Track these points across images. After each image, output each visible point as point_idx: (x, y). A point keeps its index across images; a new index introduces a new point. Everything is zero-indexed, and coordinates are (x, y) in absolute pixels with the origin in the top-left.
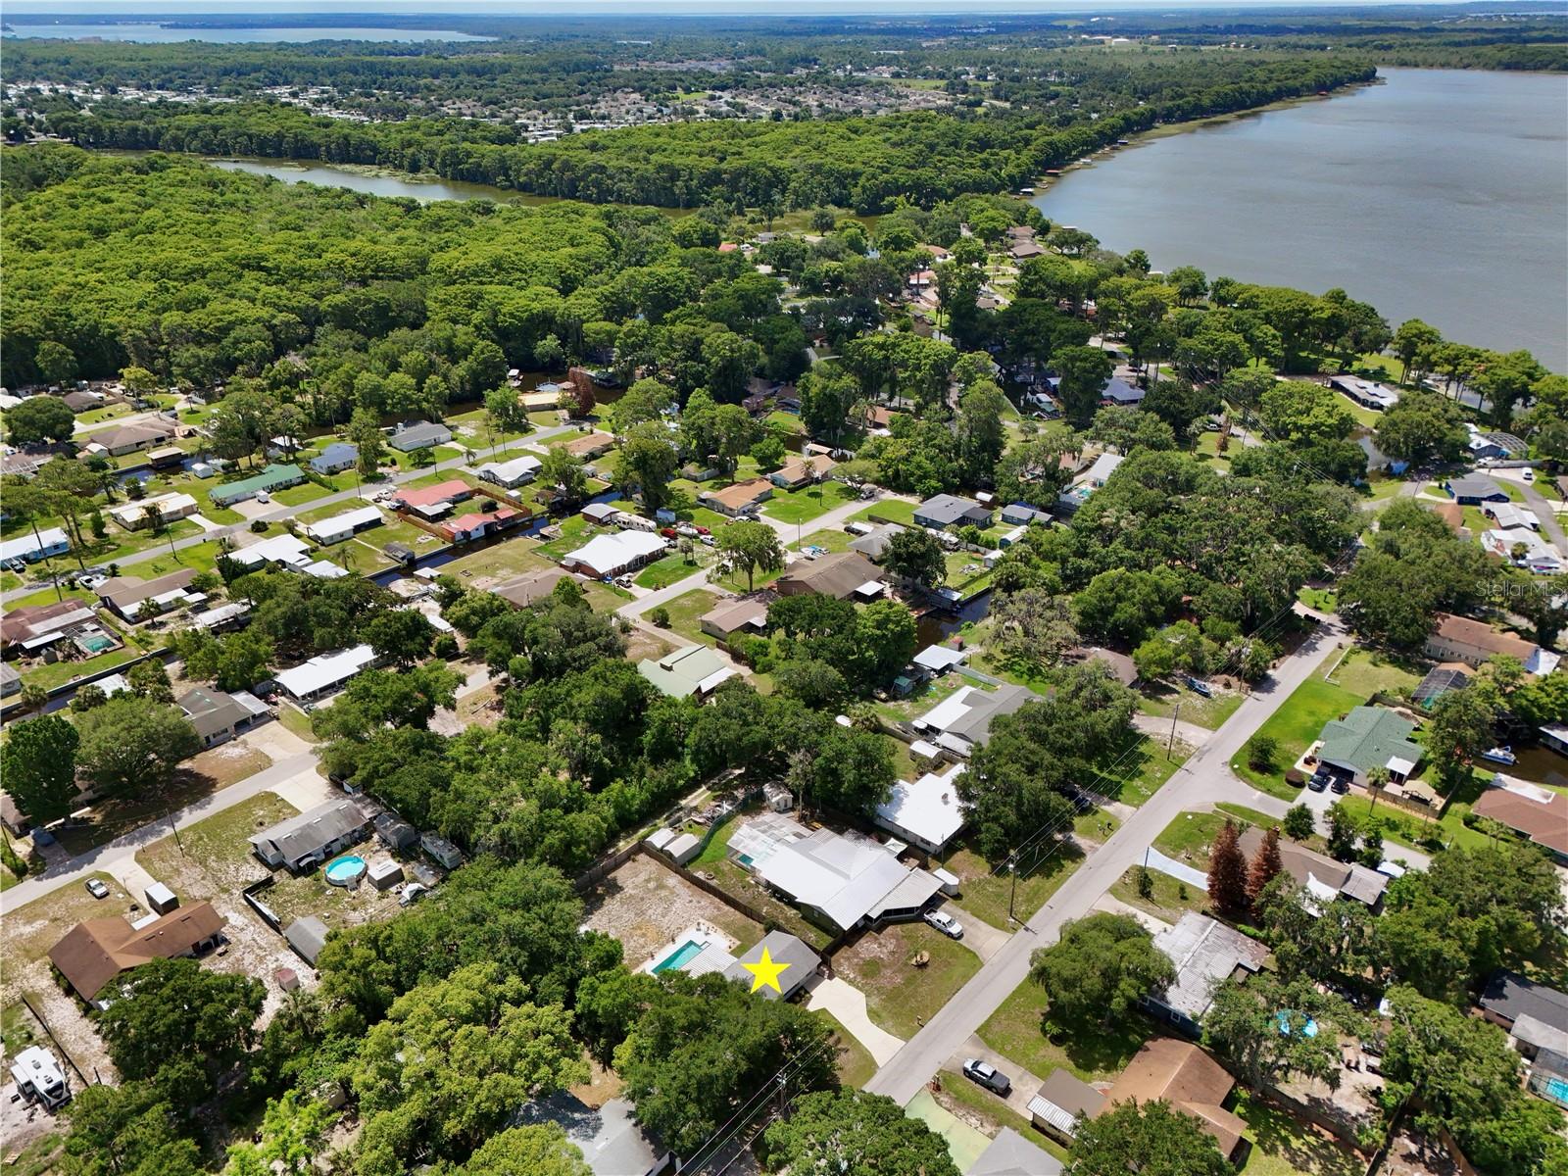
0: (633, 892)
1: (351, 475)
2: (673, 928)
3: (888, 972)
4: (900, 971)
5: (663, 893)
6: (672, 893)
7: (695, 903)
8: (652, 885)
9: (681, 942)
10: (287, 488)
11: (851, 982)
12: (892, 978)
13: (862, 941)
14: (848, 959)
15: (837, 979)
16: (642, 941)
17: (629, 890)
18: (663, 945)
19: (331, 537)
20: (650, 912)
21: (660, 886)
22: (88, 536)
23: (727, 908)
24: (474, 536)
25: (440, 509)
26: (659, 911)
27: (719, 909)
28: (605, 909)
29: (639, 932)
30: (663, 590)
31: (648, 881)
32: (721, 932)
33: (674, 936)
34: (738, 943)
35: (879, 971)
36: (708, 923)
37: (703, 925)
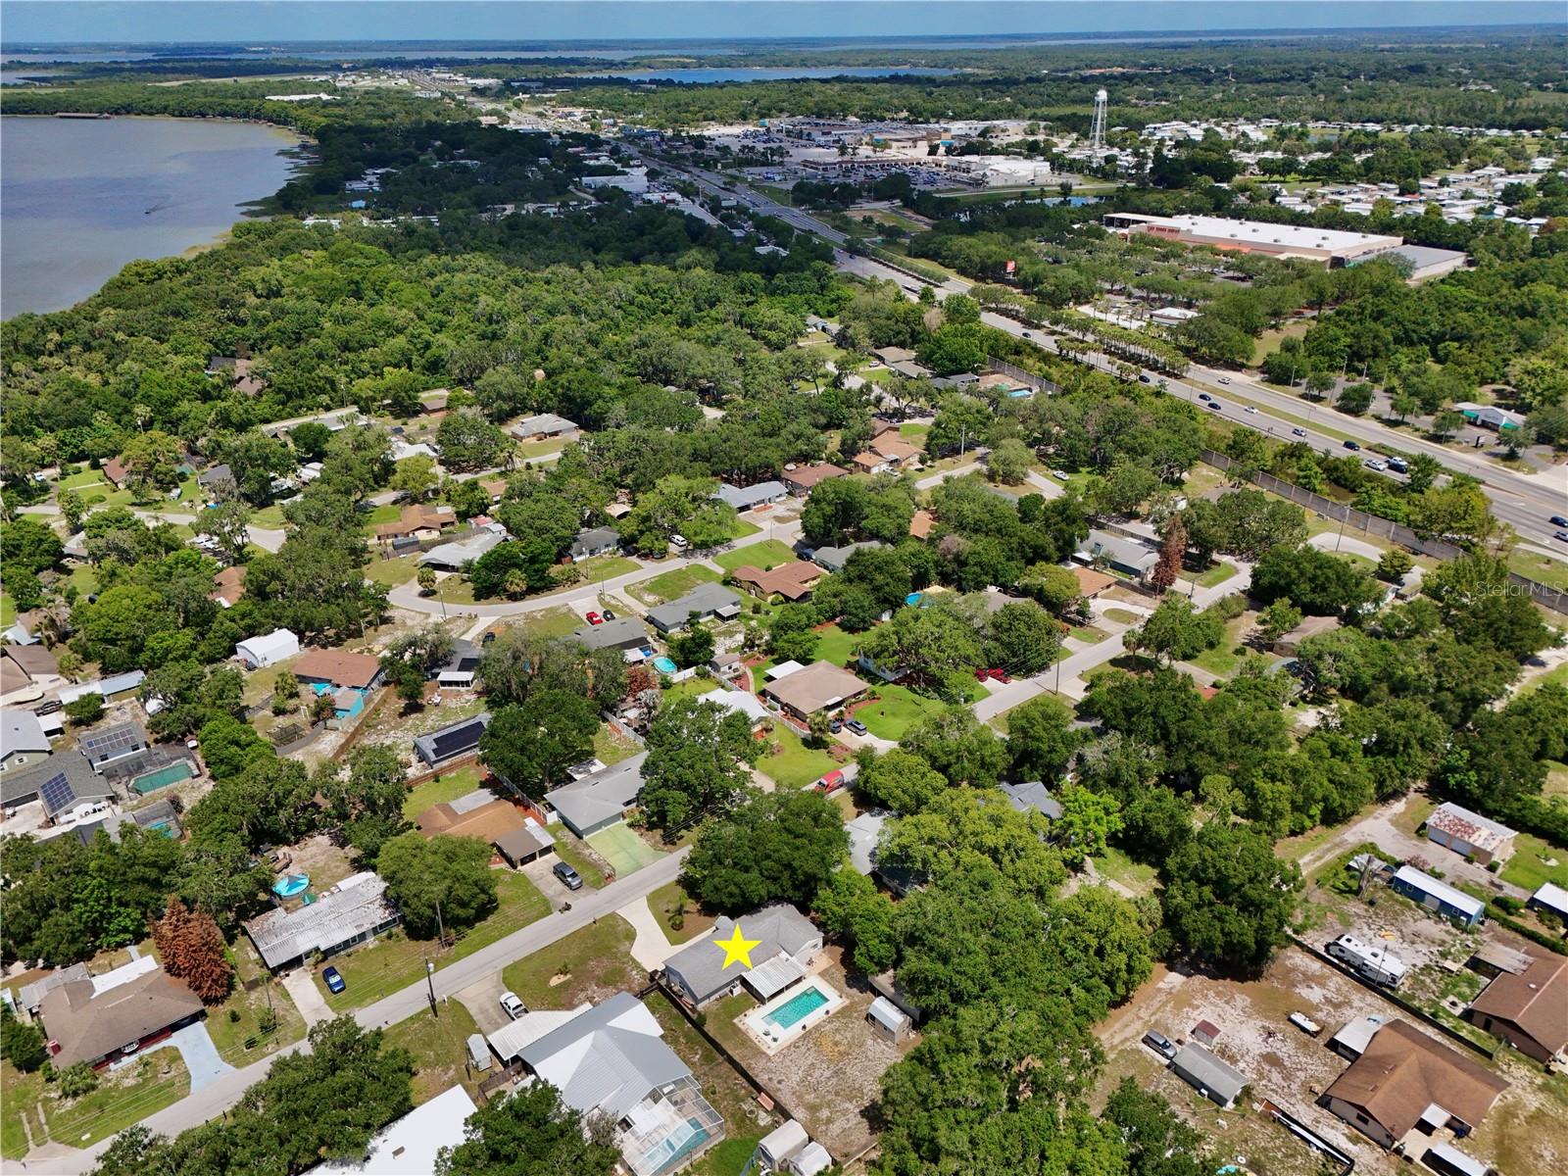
0: (848, 1105)
2: (803, 1049)
3: (599, 972)
5: (810, 1098)
6: (800, 1097)
7: (775, 1079)
8: (825, 1113)
9: (796, 1029)
11: (637, 966)
12: (597, 967)
15: (650, 970)
16: (838, 1037)
17: (853, 1108)
18: (816, 1028)
20: (827, 1074)
21: (813, 1109)
26: (817, 1073)
29: (841, 1048)
31: (829, 1121)
32: (751, 1035)
33: (803, 1037)
34: (736, 1021)
35: (606, 975)
36: (764, 1048)
37: (770, 1048)
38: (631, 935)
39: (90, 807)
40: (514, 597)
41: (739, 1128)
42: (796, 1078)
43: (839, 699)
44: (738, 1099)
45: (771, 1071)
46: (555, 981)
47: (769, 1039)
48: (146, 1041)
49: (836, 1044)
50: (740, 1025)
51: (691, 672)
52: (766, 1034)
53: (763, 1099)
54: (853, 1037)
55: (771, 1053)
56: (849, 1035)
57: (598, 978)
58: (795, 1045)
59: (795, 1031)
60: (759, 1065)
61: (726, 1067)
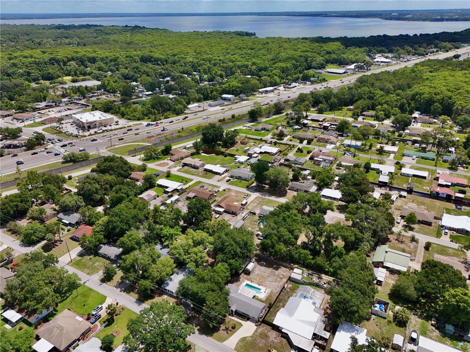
1: (447, 165)
2: (265, 284)
3: (264, 341)
4: (265, 345)
5: (279, 279)
7: (277, 287)
8: (281, 276)
9: (260, 287)
10: (426, 159)
11: (256, 331)
12: (261, 343)
13: (276, 332)
14: (266, 329)
15: (256, 327)
16: (258, 279)
17: (277, 272)
18: (256, 283)
19: (404, 174)
20: (270, 278)
21: (281, 278)
22: (367, 148)
24: (440, 195)
25: (445, 183)
27: (277, 293)
28: (268, 269)
30: (454, 243)
31: (283, 275)
32: (267, 295)
33: (262, 285)
34: (264, 300)
35: (263, 338)
36: (270, 292)
37: (269, 291)
38: (243, 339)
41: (295, 289)
44: (288, 292)
45: (276, 289)
49: (260, 279)
53: (286, 286)
56: (256, 277)
60: (275, 291)
61: (280, 297)
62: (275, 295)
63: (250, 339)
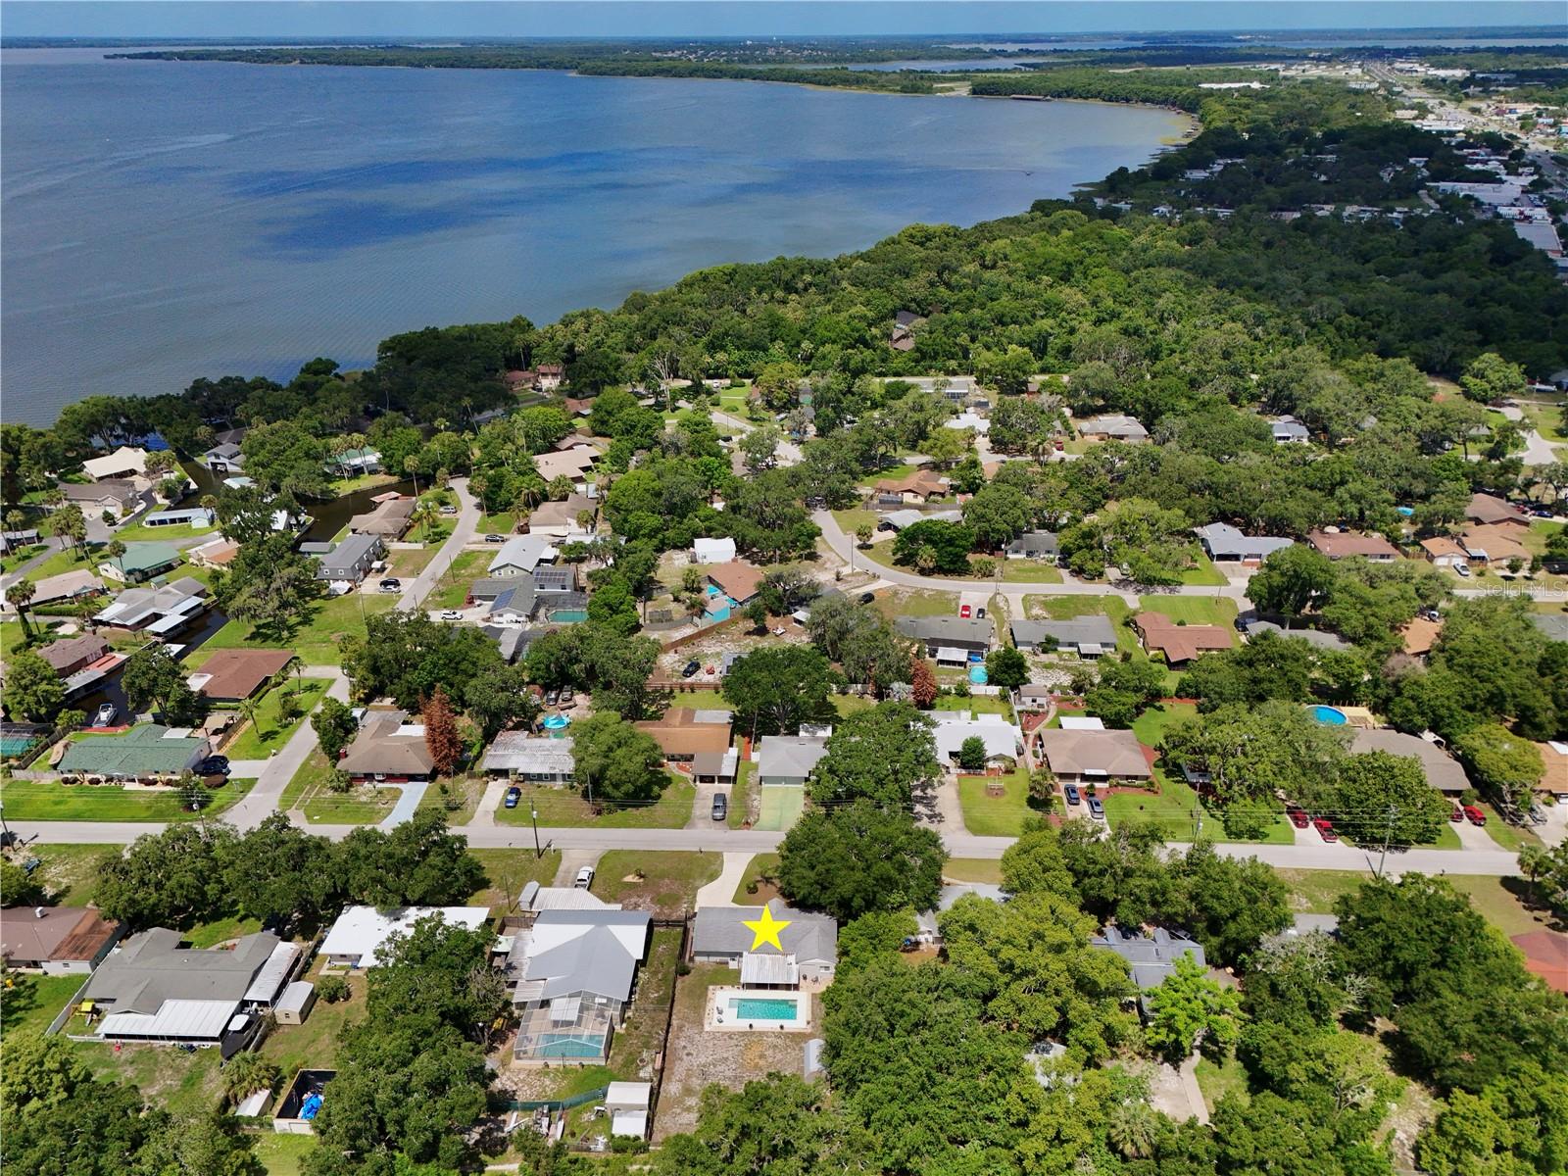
2: (734, 1042)
3: (663, 890)
5: (695, 1082)
6: (689, 1076)
7: (689, 1050)
8: (692, 1101)
11: (692, 902)
15: (696, 909)
16: (770, 1052)
20: (729, 1073)
23: (675, 1022)
26: (719, 1068)
27: (680, 1028)
29: (762, 1062)
31: (688, 1109)
33: (744, 1034)
34: (711, 988)
35: (665, 895)
36: (706, 1022)
37: (711, 1024)
38: (713, 877)
39: (514, 617)
40: (923, 572)
41: (624, 1066)
42: (702, 1060)
43: (1103, 773)
44: (647, 1045)
45: (691, 1040)
46: (630, 879)
47: (716, 1015)
48: (390, 777)
49: (762, 1056)
50: (710, 995)
51: (995, 690)
52: (720, 1013)
54: (780, 1061)
55: (707, 1028)
56: (779, 1056)
57: (658, 894)
58: (730, 1035)
59: (743, 1024)
60: (689, 1031)
61: (664, 1016)
62: (685, 1018)
63: (697, 883)
